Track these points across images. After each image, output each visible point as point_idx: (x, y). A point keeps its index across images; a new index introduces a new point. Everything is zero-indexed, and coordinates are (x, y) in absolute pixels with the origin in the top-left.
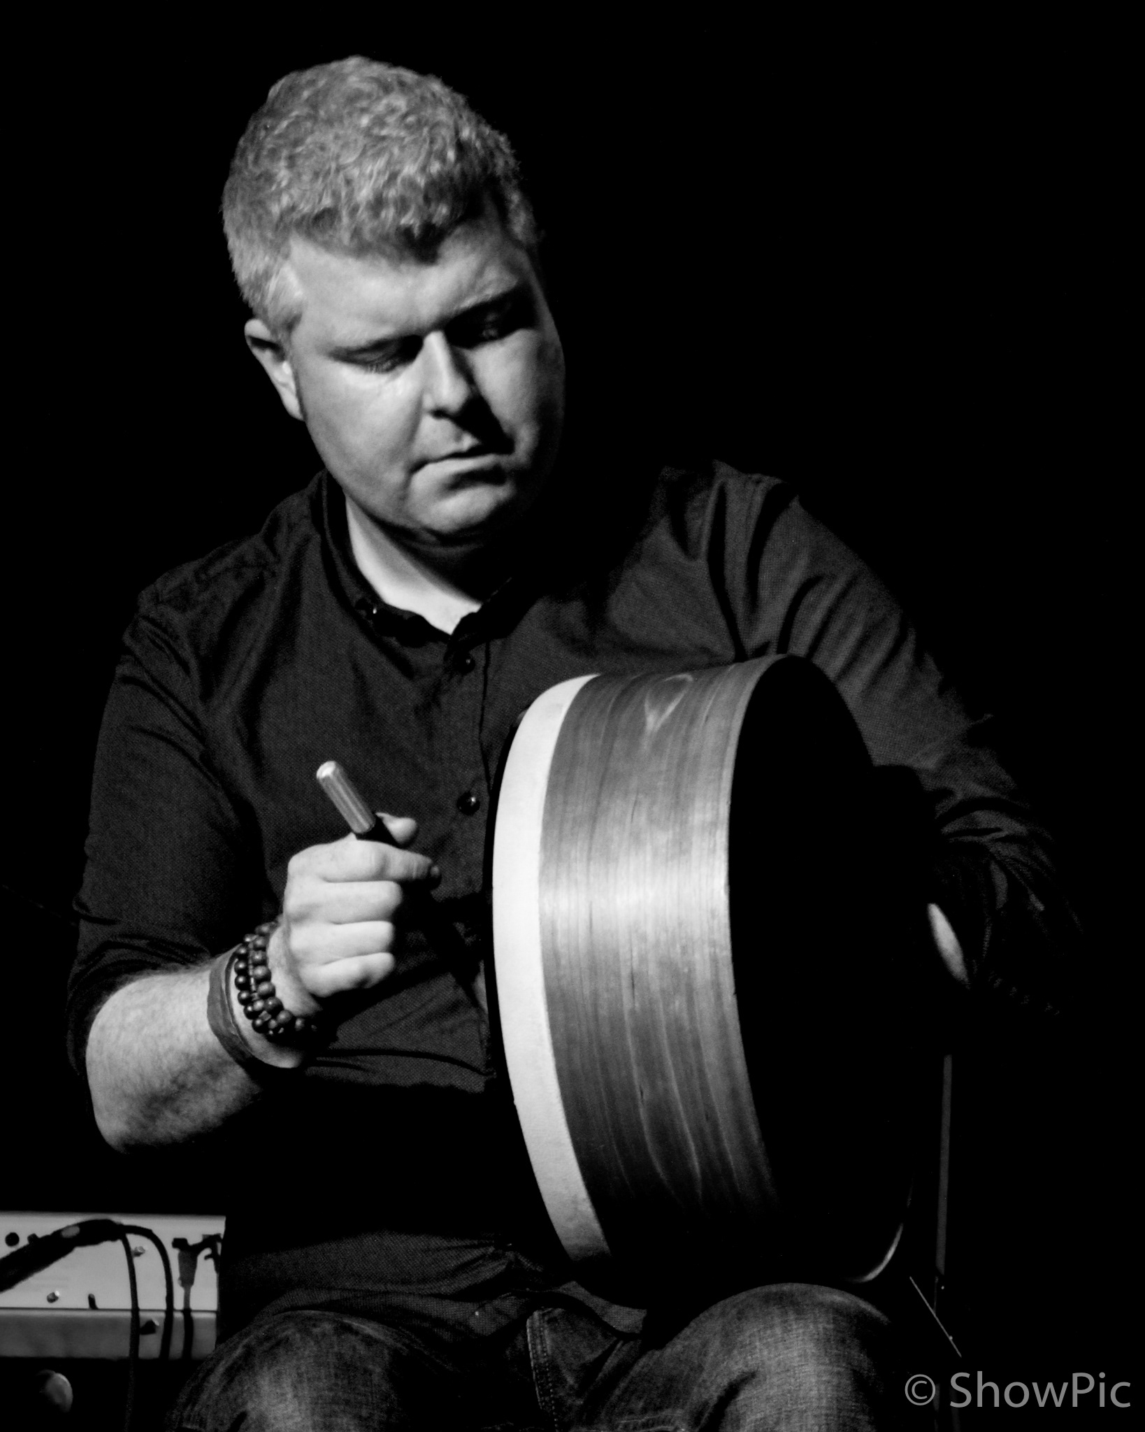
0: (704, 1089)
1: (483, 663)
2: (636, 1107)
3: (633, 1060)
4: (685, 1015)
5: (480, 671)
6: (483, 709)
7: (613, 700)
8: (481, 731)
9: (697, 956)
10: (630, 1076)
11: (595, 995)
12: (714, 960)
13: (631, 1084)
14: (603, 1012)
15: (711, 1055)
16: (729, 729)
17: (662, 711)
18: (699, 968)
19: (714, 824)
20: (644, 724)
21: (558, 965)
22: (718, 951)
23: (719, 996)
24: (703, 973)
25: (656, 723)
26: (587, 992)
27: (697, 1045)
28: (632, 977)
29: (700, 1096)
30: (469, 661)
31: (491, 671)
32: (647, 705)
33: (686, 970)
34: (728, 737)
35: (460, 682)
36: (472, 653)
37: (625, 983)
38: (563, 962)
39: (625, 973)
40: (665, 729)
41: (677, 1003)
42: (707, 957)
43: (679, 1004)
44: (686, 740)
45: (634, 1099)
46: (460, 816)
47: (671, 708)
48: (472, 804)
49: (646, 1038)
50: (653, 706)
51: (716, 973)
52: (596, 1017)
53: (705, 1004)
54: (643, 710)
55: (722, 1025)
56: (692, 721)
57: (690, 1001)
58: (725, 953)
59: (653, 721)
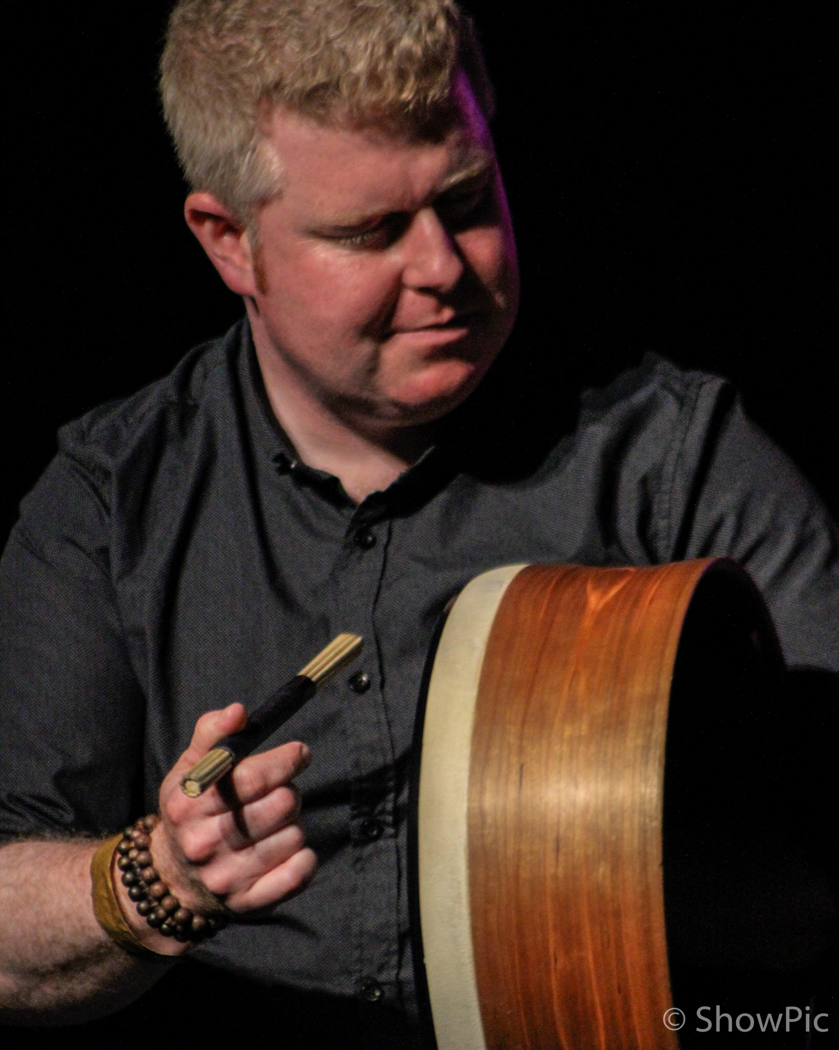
0: (620, 962)
1: (385, 540)
2: (548, 973)
3: (551, 923)
4: (608, 883)
5: (380, 548)
6: (379, 588)
7: (554, 582)
8: (374, 609)
9: (627, 825)
10: (545, 941)
11: (519, 855)
12: (643, 830)
13: (546, 949)
14: (524, 874)
15: (630, 926)
16: (674, 611)
17: (605, 593)
18: (626, 836)
19: (654, 698)
20: (585, 604)
21: (484, 822)
22: (648, 820)
23: (644, 866)
24: (631, 841)
25: (597, 604)
26: (510, 852)
27: (617, 914)
28: (558, 840)
29: (615, 965)
30: (370, 539)
31: (391, 549)
32: (589, 587)
33: (614, 838)
34: (672, 619)
35: (360, 558)
36: (375, 529)
37: (551, 846)
38: (489, 820)
39: (551, 837)
40: (608, 608)
41: (601, 870)
42: (636, 826)
43: (603, 870)
44: (629, 619)
45: (547, 964)
46: (353, 694)
47: (614, 591)
48: (363, 684)
49: (565, 904)
50: (595, 588)
51: (644, 842)
52: (517, 877)
53: (630, 874)
54: (585, 591)
55: (645, 895)
56: (636, 602)
57: (615, 869)
58: (656, 824)
59: (595, 600)
